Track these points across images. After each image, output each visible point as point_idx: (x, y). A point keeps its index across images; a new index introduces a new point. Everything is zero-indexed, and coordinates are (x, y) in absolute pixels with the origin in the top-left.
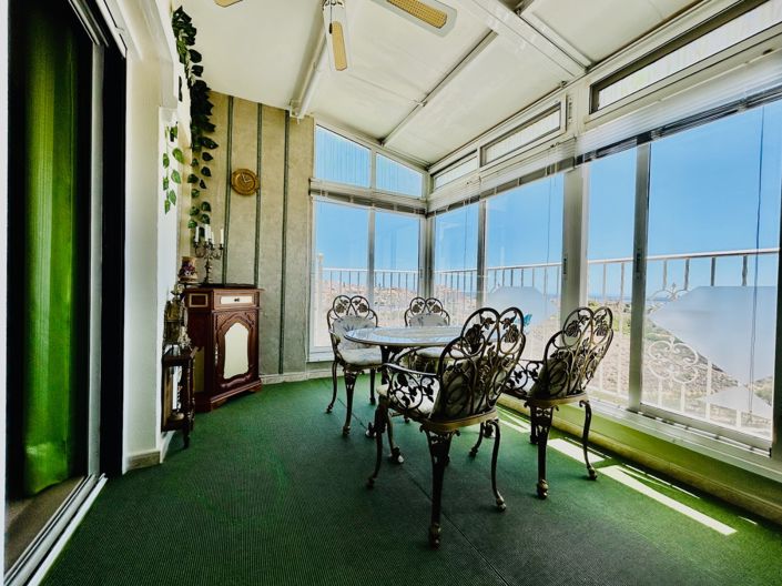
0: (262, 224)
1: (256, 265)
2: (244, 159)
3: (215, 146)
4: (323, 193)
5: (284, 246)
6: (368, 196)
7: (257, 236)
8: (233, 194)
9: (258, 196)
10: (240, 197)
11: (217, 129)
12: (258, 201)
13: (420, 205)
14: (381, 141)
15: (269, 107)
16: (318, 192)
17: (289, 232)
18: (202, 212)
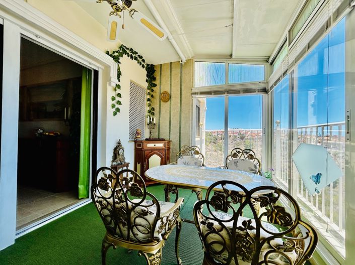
0: (172, 113)
1: (170, 130)
2: (165, 88)
3: (156, 85)
4: (197, 93)
5: (180, 121)
6: (223, 89)
7: (170, 118)
8: (162, 103)
9: (171, 101)
10: (164, 103)
11: (157, 79)
12: (170, 103)
13: (262, 86)
14: (231, 56)
15: (174, 62)
16: (195, 94)
17: (182, 114)
18: (152, 111)
